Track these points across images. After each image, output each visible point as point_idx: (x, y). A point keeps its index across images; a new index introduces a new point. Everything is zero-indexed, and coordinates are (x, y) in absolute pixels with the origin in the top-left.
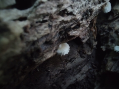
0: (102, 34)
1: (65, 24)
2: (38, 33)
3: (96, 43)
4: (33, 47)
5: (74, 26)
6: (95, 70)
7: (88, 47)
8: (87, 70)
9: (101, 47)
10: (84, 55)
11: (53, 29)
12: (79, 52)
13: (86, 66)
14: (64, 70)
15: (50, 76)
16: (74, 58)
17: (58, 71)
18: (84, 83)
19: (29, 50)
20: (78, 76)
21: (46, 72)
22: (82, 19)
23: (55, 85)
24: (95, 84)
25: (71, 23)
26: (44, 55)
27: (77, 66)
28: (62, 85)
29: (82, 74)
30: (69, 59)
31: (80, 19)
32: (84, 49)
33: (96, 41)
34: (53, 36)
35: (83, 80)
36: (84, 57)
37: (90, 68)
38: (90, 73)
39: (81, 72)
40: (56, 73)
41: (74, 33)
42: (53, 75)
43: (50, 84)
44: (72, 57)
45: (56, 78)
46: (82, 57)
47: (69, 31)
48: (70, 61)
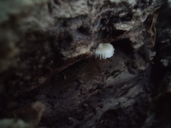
0: (163, 42)
1: (111, 7)
2: (73, 9)
3: (154, 54)
4: (63, 29)
5: (123, 14)
6: (149, 95)
7: (141, 59)
8: (137, 93)
9: (162, 61)
10: (133, 70)
11: (94, 10)
12: (127, 64)
13: (135, 88)
14: (103, 85)
15: (81, 90)
16: (118, 71)
17: (94, 85)
18: (131, 112)
19: (58, 32)
20: (122, 99)
21: (76, 84)
22: (136, 7)
23: (86, 105)
24: (148, 113)
25: (120, 9)
26: (77, 49)
27: (122, 85)
28: (97, 109)
29: (129, 98)
30: (112, 71)
31: (133, 5)
32: (135, 61)
33: (153, 51)
34: (93, 21)
35: (129, 107)
36: (134, 74)
37: (141, 91)
38: (141, 98)
39: (128, 95)
40: (91, 88)
41: (122, 26)
42: (85, 90)
43: (79, 102)
44: (116, 69)
45: (89, 95)
46: (130, 72)
47: (116, 22)
48: (112, 74)
